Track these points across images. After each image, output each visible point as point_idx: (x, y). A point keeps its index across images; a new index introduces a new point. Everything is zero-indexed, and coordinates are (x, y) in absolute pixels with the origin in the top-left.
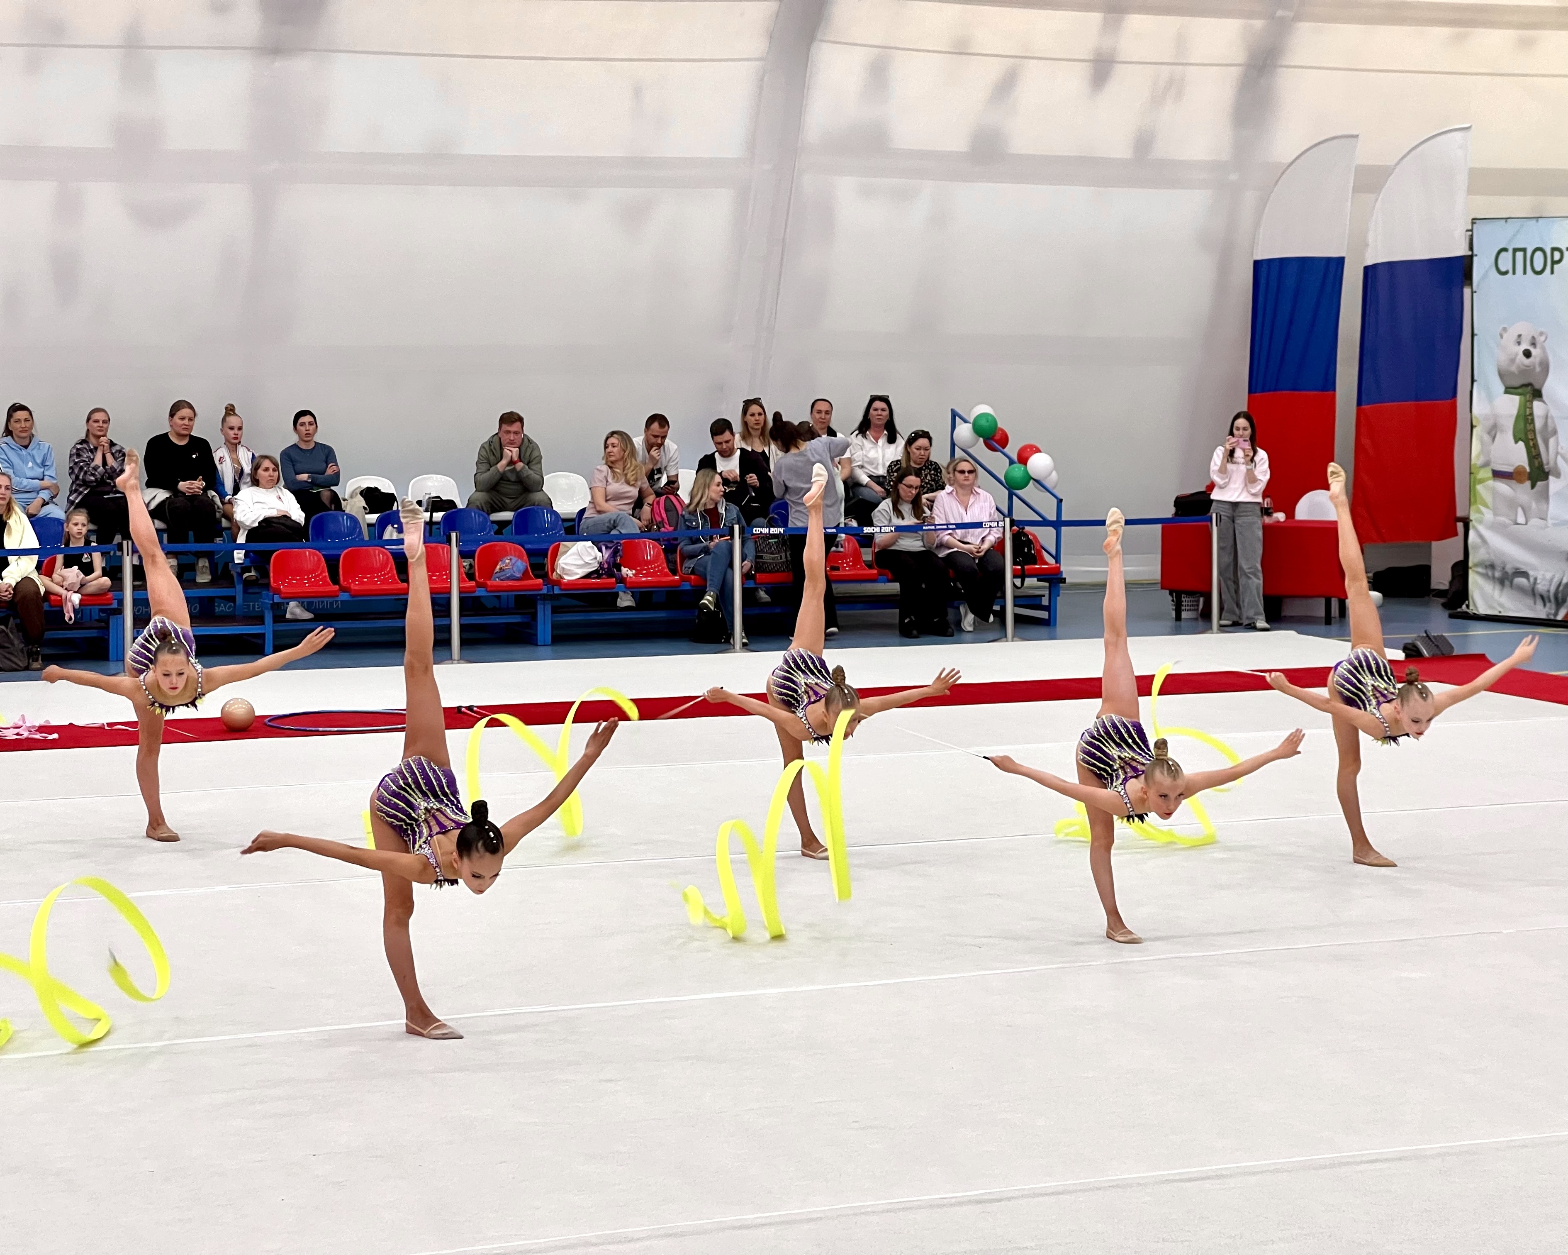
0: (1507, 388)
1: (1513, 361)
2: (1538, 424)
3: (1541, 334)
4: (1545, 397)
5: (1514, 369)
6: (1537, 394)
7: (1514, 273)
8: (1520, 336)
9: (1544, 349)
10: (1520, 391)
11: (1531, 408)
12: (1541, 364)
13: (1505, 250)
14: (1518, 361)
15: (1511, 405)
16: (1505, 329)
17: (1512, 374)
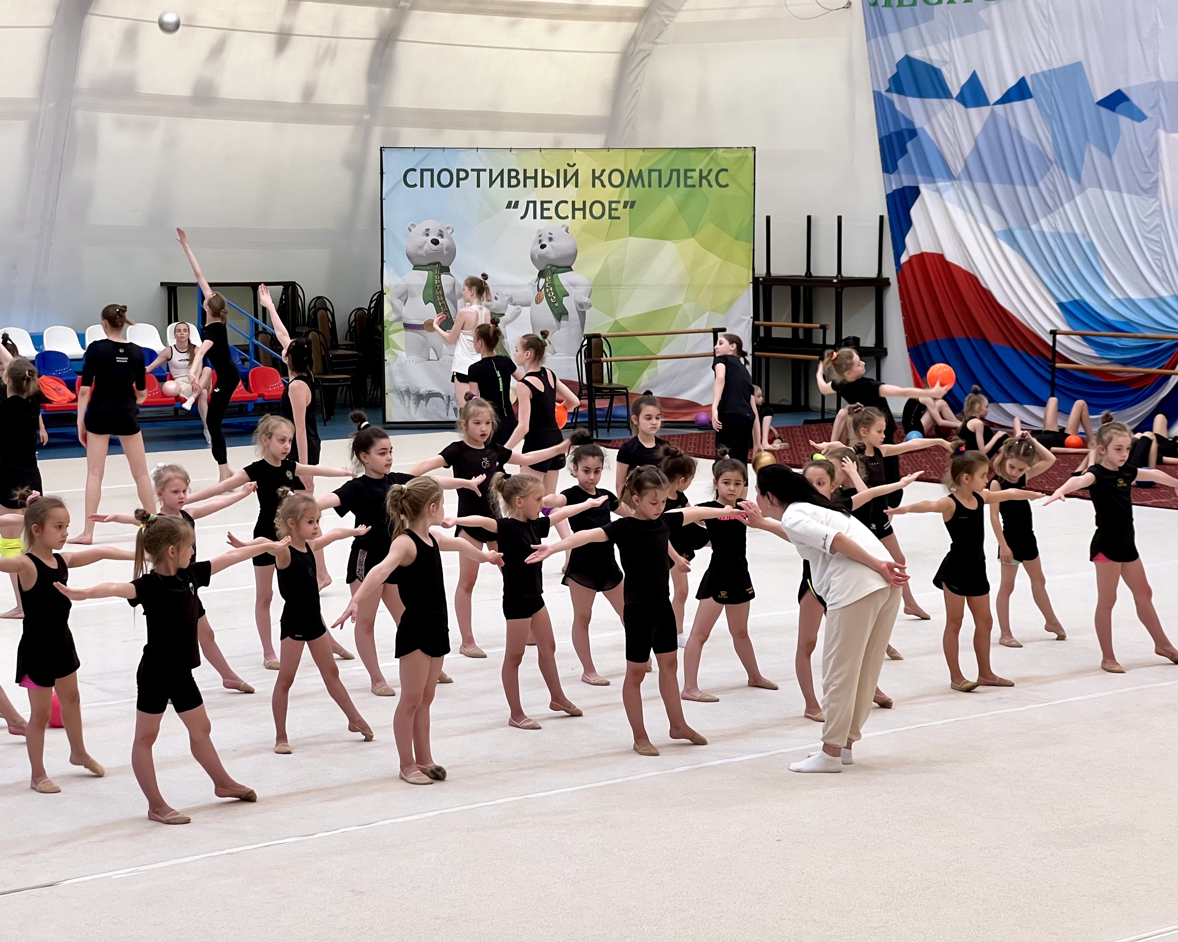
0: (414, 266)
1: (421, 247)
2: (446, 290)
3: (448, 228)
4: (451, 272)
5: (421, 252)
6: (446, 270)
7: (422, 186)
8: (429, 229)
9: (451, 239)
10: (428, 267)
11: (440, 279)
12: (447, 249)
13: (415, 170)
14: (426, 247)
15: (422, 277)
16: (413, 225)
17: (420, 256)
